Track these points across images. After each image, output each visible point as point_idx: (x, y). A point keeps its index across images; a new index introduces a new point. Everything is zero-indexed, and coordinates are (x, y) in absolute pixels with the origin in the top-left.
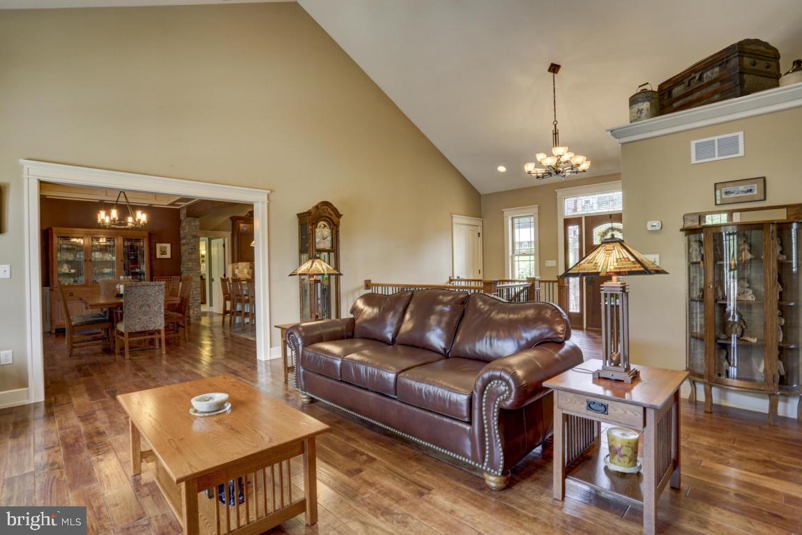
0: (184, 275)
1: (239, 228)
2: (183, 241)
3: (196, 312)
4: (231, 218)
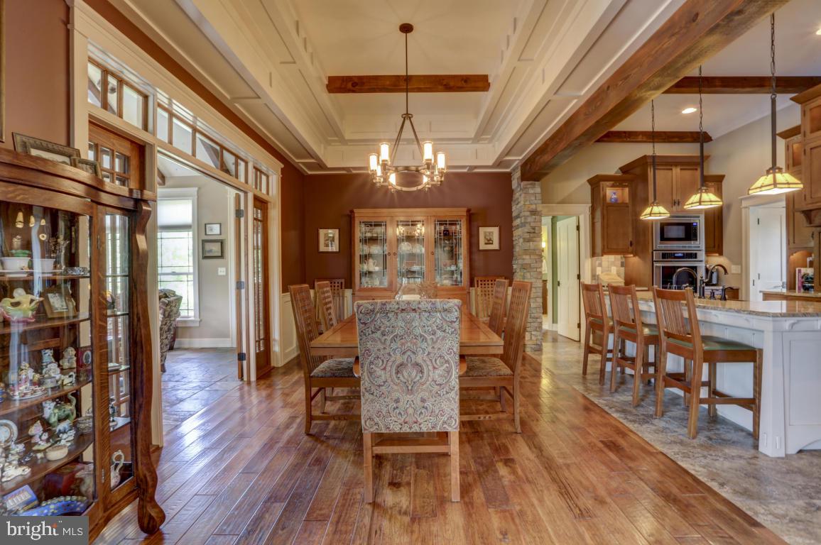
0: (518, 278)
1: (605, 196)
2: (517, 222)
3: (533, 338)
4: (590, 181)
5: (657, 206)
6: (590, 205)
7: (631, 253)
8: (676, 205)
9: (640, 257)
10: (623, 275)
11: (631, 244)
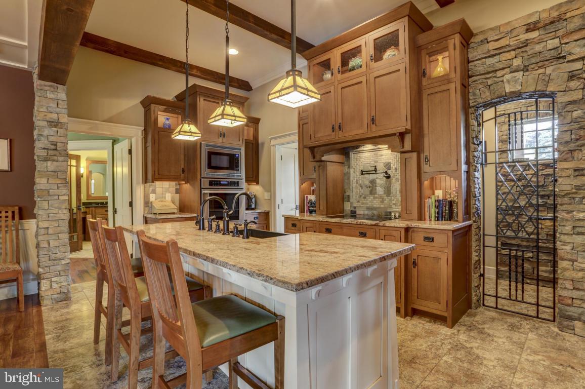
5: (189, 124)
6: (143, 128)
7: (183, 180)
8: (222, 136)
9: (191, 185)
10: (177, 203)
11: (183, 171)
